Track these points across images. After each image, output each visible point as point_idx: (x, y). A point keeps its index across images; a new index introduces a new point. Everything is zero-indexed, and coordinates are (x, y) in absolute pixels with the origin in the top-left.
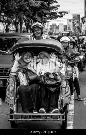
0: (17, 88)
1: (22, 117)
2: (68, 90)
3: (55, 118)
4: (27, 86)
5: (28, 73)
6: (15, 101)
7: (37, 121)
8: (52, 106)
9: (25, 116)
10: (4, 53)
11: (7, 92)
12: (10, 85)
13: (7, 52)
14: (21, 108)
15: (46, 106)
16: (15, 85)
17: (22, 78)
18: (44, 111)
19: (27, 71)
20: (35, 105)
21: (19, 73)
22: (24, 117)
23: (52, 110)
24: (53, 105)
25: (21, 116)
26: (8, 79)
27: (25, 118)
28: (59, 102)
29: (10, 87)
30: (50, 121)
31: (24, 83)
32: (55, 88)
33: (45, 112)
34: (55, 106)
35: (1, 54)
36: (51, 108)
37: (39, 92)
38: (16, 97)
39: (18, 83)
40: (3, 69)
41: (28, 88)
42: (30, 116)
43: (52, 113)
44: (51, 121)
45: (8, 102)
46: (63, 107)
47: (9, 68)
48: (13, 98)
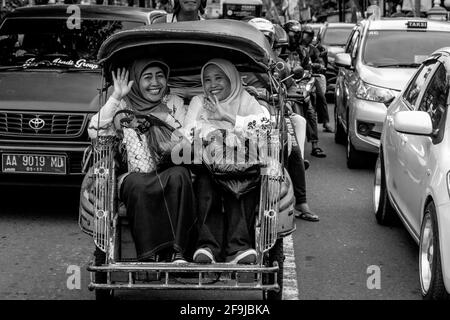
0: (117, 181)
1: (136, 276)
2: (288, 186)
3: (247, 282)
4: (153, 174)
5: (156, 130)
6: (112, 224)
7: (185, 289)
8: (235, 241)
9: (147, 274)
10: (67, 67)
11: (86, 195)
12: (96, 171)
13: (78, 65)
14: (132, 246)
15: (214, 241)
16: (110, 172)
17: (135, 146)
18: (211, 256)
19: (152, 125)
20: (177, 237)
21: (125, 130)
22: (144, 277)
23: (235, 254)
24: (239, 237)
25: (134, 273)
26: (86, 150)
27: (147, 281)
28: (259, 226)
29: (94, 178)
30: (228, 289)
31: (141, 163)
32: (246, 184)
33: (213, 262)
34: (246, 241)
35: (59, 71)
36: (233, 247)
37: (193, 196)
38: (116, 210)
39: (122, 166)
40: (66, 117)
41: (157, 180)
42: (163, 274)
43: (234, 262)
44: (234, 289)
45: (89, 228)
46: (273, 245)
47: (85, 115)
48: (106, 214)
